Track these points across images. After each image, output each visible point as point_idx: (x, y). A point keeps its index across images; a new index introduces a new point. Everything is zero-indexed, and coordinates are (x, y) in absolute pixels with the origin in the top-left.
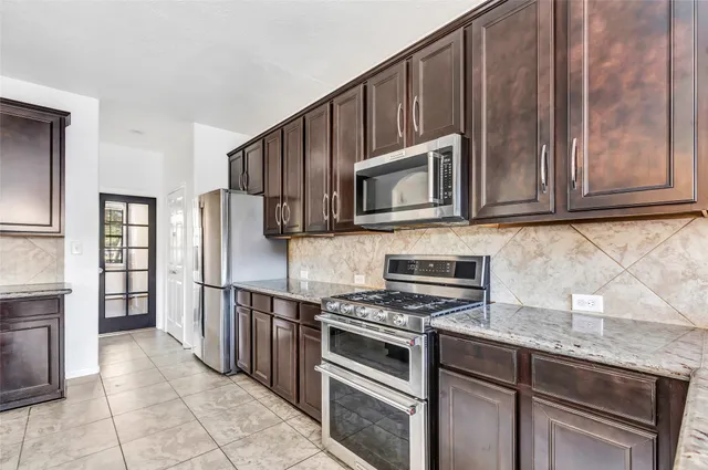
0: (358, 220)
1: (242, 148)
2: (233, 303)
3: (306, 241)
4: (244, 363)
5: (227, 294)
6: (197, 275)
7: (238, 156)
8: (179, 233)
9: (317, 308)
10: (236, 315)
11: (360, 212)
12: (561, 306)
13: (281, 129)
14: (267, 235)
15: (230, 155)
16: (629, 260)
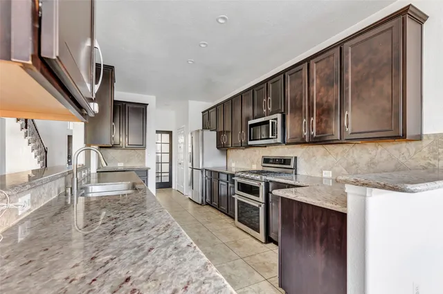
0: (250, 143)
1: (208, 110)
2: (204, 176)
3: (234, 151)
4: (208, 200)
5: (202, 172)
6: (190, 164)
7: (206, 114)
8: (182, 146)
9: (233, 175)
10: (206, 181)
11: (250, 140)
12: (319, 175)
13: (223, 103)
14: (218, 148)
15: (203, 113)
16: (339, 158)
